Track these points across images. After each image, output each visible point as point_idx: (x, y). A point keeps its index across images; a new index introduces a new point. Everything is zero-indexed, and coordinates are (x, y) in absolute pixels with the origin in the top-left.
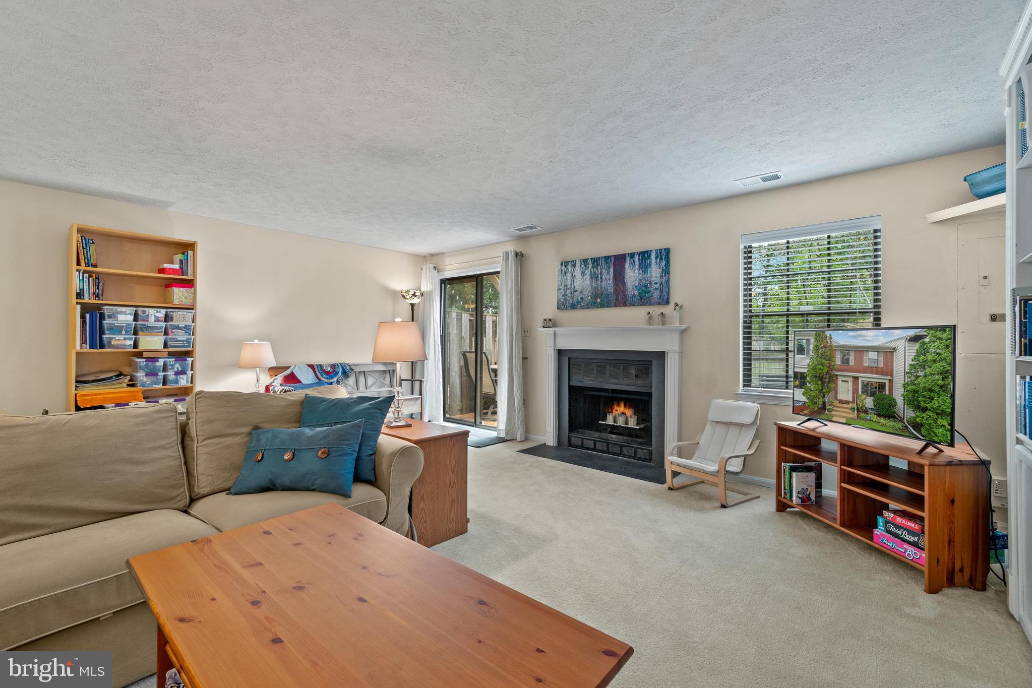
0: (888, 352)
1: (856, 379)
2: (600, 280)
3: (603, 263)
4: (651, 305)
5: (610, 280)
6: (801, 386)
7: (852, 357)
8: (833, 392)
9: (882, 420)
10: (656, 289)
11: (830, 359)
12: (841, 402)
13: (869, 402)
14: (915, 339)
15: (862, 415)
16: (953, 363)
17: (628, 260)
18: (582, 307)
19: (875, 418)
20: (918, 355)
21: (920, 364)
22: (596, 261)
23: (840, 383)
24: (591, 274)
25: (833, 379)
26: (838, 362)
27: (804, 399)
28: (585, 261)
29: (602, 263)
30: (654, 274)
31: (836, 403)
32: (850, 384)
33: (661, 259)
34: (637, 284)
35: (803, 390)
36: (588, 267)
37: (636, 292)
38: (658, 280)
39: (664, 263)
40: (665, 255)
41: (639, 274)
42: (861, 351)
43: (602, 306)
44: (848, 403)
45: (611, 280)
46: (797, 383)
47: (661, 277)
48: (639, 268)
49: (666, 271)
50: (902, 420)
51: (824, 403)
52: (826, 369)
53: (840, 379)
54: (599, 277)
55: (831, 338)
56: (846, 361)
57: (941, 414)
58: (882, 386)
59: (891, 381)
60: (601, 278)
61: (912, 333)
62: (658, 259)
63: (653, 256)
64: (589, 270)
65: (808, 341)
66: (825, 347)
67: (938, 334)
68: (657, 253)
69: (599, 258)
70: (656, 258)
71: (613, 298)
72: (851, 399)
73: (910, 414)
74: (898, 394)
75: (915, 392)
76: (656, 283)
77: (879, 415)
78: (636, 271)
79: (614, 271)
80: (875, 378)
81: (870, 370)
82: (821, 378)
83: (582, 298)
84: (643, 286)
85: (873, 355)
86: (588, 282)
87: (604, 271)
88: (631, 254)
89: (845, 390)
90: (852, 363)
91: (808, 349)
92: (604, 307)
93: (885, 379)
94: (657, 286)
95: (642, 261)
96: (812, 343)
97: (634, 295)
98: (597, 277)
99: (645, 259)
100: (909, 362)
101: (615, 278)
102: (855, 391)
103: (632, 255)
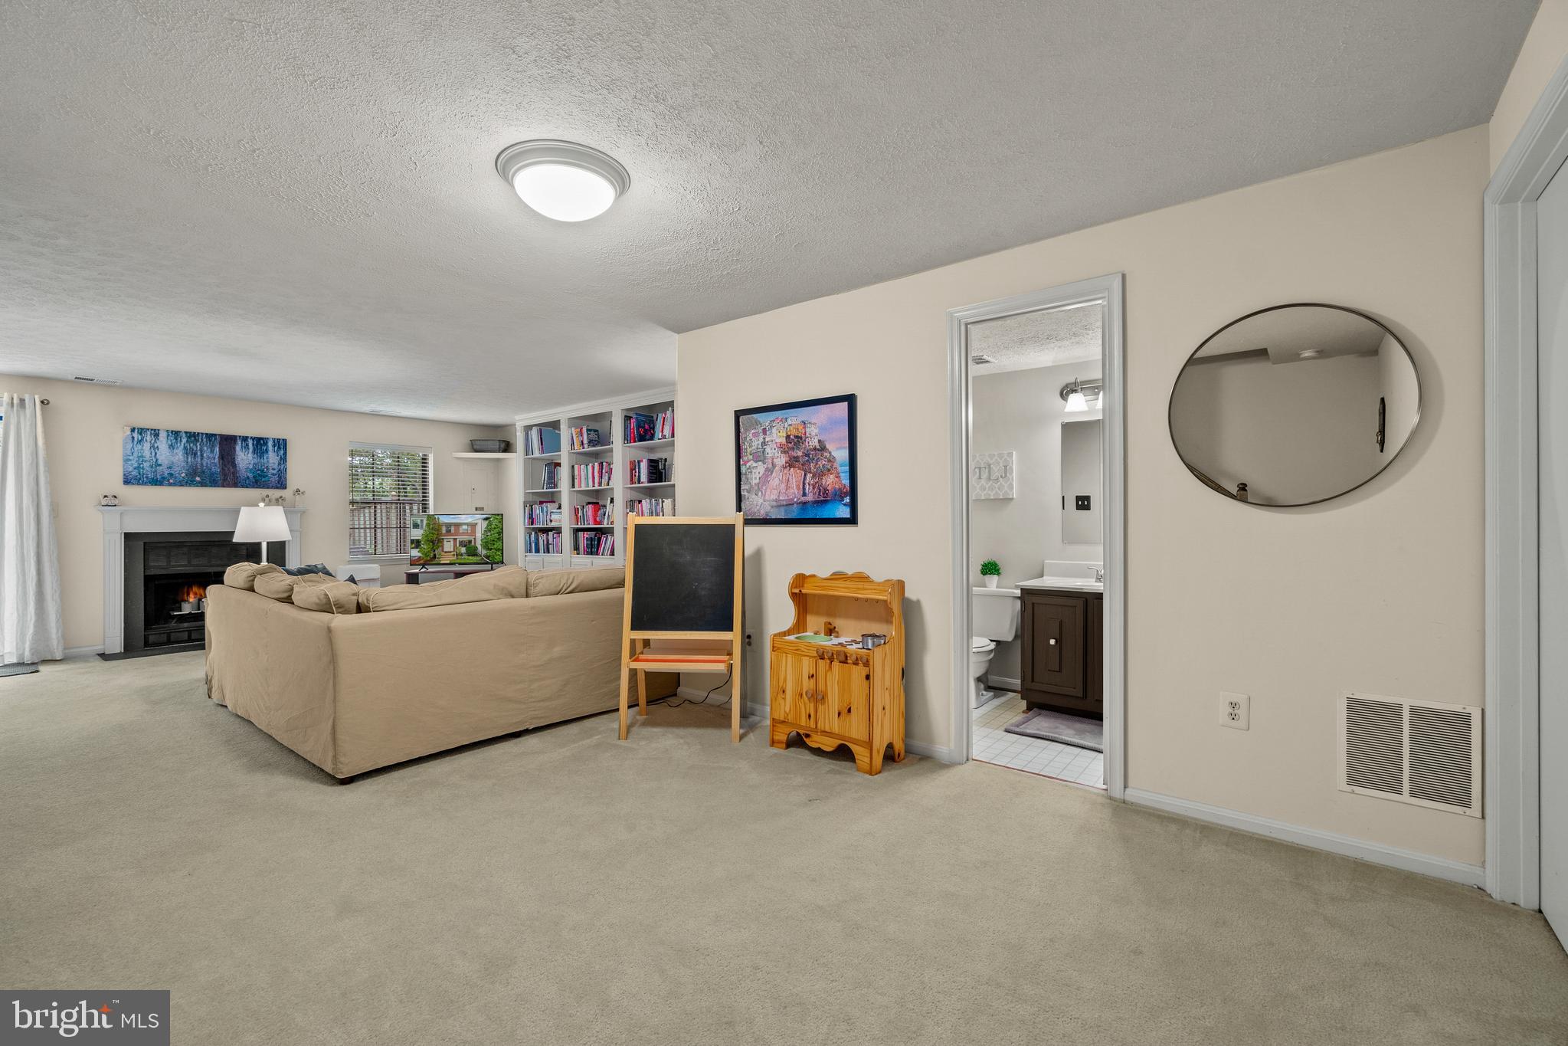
0: (473, 526)
1: (456, 539)
2: (199, 458)
3: (205, 440)
4: (268, 488)
5: (214, 458)
6: (416, 547)
7: (453, 529)
8: (441, 548)
9: (470, 558)
10: (273, 474)
11: (439, 530)
12: (446, 552)
13: (463, 550)
14: (486, 519)
15: (459, 557)
16: (502, 529)
17: (239, 442)
18: (170, 485)
19: (467, 557)
20: (488, 526)
21: (488, 530)
22: (193, 436)
23: (445, 543)
24: (185, 448)
25: (440, 541)
26: (444, 531)
27: (420, 554)
28: (176, 434)
29: (202, 440)
30: (271, 461)
31: (443, 553)
32: (452, 542)
33: (279, 448)
34: (251, 467)
35: (418, 550)
36: (181, 441)
37: (251, 475)
38: (276, 466)
39: (282, 452)
40: (281, 445)
41: (254, 458)
42: (458, 525)
43: (202, 484)
44: (451, 552)
45: (217, 460)
46: (413, 546)
47: (279, 464)
48: (254, 452)
49: (284, 459)
50: (481, 556)
51: (435, 555)
52: (435, 536)
53: (445, 540)
54: (199, 454)
55: (438, 518)
56: (449, 531)
57: (498, 550)
58: (470, 542)
59: (475, 539)
60: (202, 455)
61: (485, 516)
62: (276, 448)
63: (270, 444)
64: (182, 445)
65: (422, 521)
66: (434, 524)
67: (497, 517)
68: (274, 441)
69: (198, 433)
70: (274, 446)
71: (219, 478)
72: (452, 550)
73: (484, 552)
74: (479, 545)
75: (486, 542)
76: (274, 469)
77: (469, 555)
78: (250, 455)
79: (220, 450)
80: (466, 538)
81: (463, 534)
82: (432, 542)
83: (171, 475)
84: (259, 470)
85: (465, 527)
86: (181, 457)
87: (205, 448)
88: (243, 437)
89: (448, 546)
90: (453, 531)
91: (422, 526)
92: (206, 486)
93: (472, 538)
94: (275, 472)
95: (257, 447)
96: (425, 522)
97: (248, 478)
98: (195, 454)
99: (261, 445)
100: (483, 529)
101: (222, 457)
102: (455, 545)
103: (245, 439)
